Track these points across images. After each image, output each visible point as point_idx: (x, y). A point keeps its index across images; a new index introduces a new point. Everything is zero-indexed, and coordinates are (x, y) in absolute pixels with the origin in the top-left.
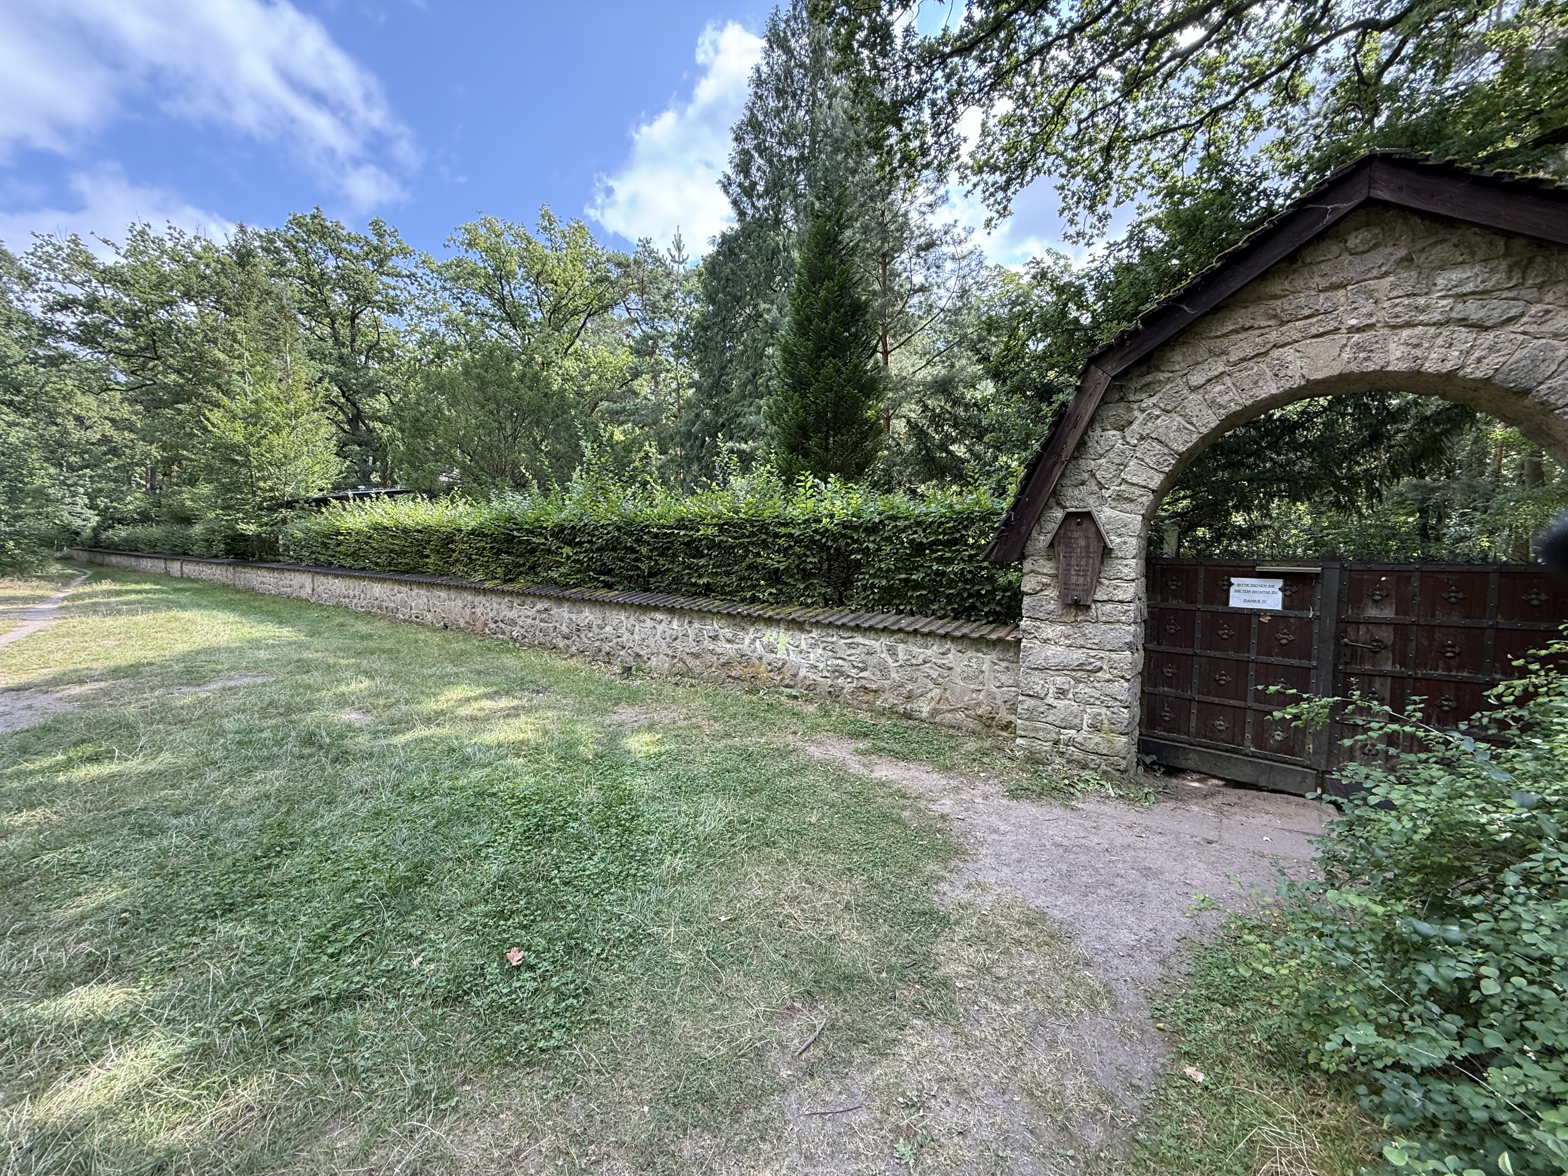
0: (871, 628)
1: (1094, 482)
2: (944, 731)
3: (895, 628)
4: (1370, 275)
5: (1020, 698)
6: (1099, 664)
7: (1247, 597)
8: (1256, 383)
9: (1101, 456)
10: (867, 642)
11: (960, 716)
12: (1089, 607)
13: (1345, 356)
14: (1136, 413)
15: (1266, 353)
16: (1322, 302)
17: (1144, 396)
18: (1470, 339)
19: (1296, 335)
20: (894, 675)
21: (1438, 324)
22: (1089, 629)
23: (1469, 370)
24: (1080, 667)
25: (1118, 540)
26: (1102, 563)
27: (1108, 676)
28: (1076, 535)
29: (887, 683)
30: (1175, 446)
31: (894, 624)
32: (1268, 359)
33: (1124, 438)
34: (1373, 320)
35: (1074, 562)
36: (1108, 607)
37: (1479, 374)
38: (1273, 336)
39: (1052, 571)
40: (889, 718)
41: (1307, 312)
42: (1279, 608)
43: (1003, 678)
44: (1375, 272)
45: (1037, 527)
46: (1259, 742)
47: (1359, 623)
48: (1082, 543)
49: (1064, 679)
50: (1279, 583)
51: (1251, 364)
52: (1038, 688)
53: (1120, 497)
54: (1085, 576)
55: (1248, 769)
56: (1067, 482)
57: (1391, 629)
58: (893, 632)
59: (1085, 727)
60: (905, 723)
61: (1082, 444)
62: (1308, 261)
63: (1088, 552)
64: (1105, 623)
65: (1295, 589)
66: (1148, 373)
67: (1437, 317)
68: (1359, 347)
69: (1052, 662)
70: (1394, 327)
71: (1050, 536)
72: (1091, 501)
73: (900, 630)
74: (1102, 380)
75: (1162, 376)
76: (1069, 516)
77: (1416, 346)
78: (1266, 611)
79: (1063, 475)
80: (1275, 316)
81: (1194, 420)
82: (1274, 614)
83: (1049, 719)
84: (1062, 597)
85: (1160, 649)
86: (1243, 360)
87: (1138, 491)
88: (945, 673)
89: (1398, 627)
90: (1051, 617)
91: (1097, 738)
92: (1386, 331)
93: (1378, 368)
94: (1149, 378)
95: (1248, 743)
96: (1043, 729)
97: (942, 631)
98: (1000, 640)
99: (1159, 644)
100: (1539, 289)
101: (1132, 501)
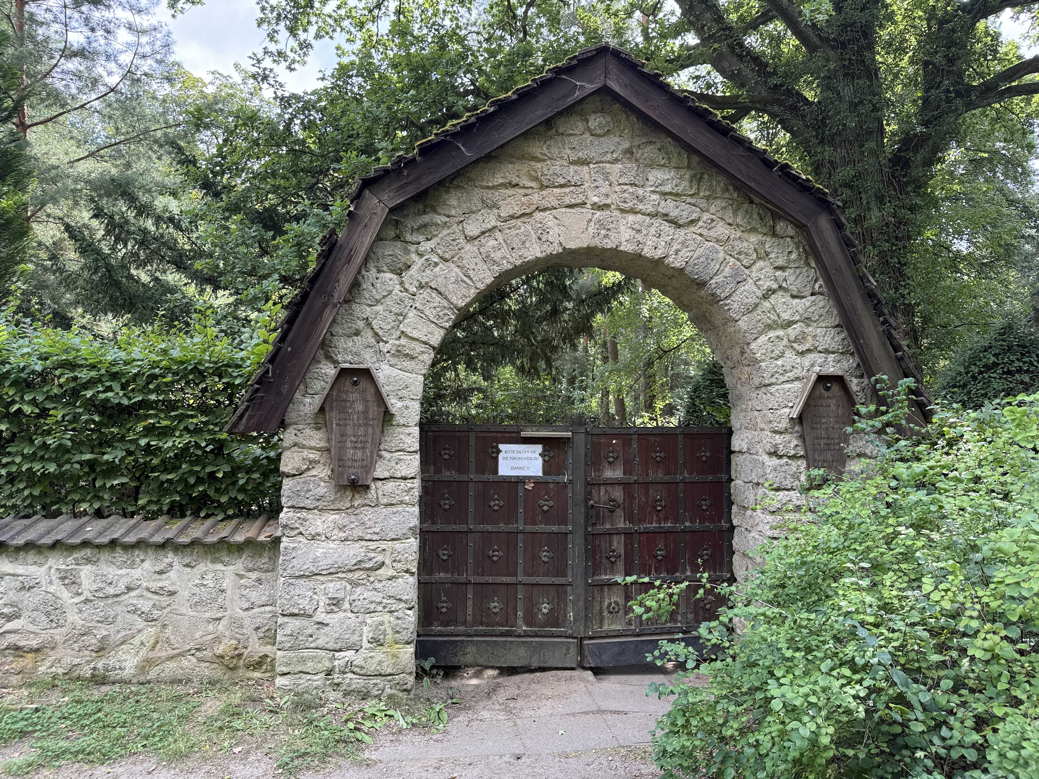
0: (29, 546)
1: (370, 334)
2: (166, 691)
3: (77, 540)
4: (605, 159)
5: (281, 620)
6: (380, 558)
7: (515, 464)
8: (524, 243)
9: (378, 302)
10: (20, 569)
11: (189, 662)
12: (368, 487)
13: (591, 230)
14: (414, 257)
15: (530, 215)
16: (572, 173)
17: (421, 238)
18: (671, 233)
19: (555, 203)
20: (73, 617)
21: (652, 215)
22: (368, 515)
23: (671, 260)
24: (358, 566)
25: (399, 404)
26: (383, 432)
27: (391, 572)
28: (352, 397)
29: (58, 634)
30: (454, 300)
31: (73, 534)
32: (532, 221)
33: (402, 283)
34: (609, 201)
35: (349, 431)
36: (390, 486)
37: (677, 265)
38: (536, 198)
39: (323, 444)
40: (65, 692)
41: (562, 181)
42: (540, 474)
43: (253, 595)
44: (609, 157)
45: (302, 387)
46: (530, 620)
47: (600, 484)
48: (359, 407)
49: (338, 585)
50: (539, 448)
51: (519, 222)
52: (304, 603)
53: (399, 353)
54: (363, 448)
55: (522, 652)
56: (337, 329)
57: (621, 487)
58: (72, 548)
59: (365, 644)
60: (97, 693)
61: (356, 285)
62: (561, 130)
63: (366, 418)
64: (386, 505)
65: (552, 454)
66: (424, 213)
67: (650, 209)
68: (601, 224)
69: (323, 564)
70: (623, 211)
71: (318, 401)
72: (367, 356)
73: (85, 544)
74: (379, 211)
75: (440, 219)
76: (343, 373)
77: (639, 231)
78: (530, 478)
79: (334, 321)
80: (536, 179)
81: (471, 273)
82: (537, 482)
83: (320, 642)
84: (336, 475)
85: (434, 528)
86: (512, 217)
87: (419, 348)
88: (165, 601)
89: (626, 485)
90: (320, 504)
91: (379, 655)
92: (617, 213)
93: (614, 246)
94: (426, 218)
95: (520, 622)
96: (313, 658)
97: (158, 539)
98: (249, 543)
99: (434, 523)
100: (708, 200)
101: (412, 358)
